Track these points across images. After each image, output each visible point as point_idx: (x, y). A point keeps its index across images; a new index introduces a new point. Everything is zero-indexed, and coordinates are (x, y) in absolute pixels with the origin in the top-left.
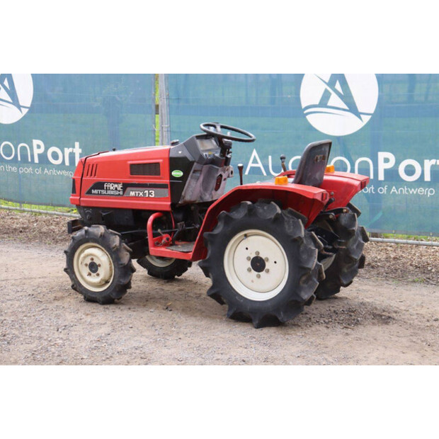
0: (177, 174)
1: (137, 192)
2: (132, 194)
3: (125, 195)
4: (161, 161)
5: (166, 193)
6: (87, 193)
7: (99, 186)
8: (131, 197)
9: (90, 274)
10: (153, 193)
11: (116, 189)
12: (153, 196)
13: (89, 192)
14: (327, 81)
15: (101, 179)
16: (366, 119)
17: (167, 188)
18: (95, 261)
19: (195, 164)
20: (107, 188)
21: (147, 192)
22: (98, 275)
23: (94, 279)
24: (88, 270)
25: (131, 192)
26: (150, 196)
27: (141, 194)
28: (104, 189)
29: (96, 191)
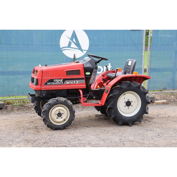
0: (88, 73)
1: (70, 82)
2: (68, 83)
3: (64, 84)
4: (80, 69)
5: (84, 81)
6: (45, 84)
7: (52, 81)
8: (67, 84)
9: (57, 118)
10: (77, 82)
11: (60, 82)
12: (78, 83)
13: (46, 84)
15: (52, 78)
17: (84, 79)
18: (60, 112)
19: (94, 69)
20: (55, 81)
21: (75, 82)
22: (62, 118)
23: (60, 120)
24: (57, 116)
25: (67, 82)
26: (76, 83)
27: (72, 83)
28: (53, 82)
29: (49, 83)
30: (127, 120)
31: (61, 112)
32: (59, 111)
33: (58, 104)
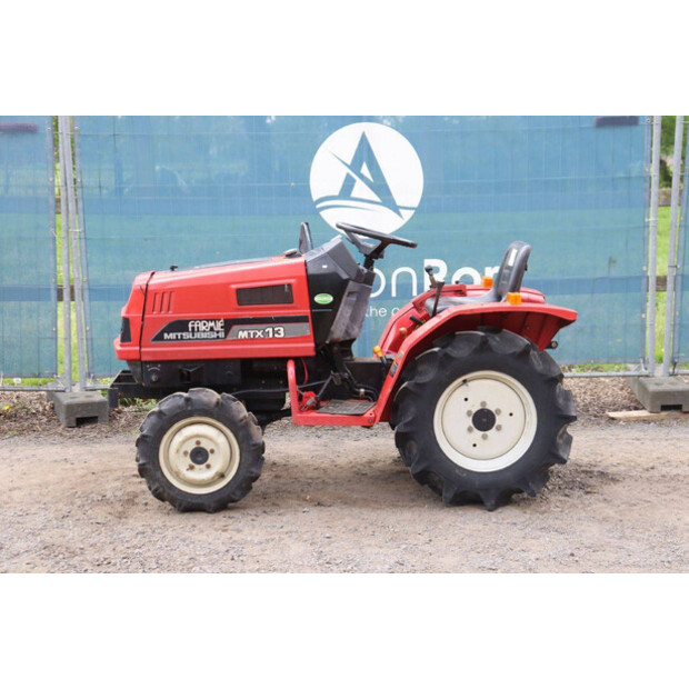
0: (324, 299)
1: (252, 332)
2: (243, 335)
3: (229, 338)
4: (292, 281)
5: (306, 329)
6: (154, 340)
7: (181, 326)
8: (241, 340)
9: (191, 468)
10: (281, 331)
11: (212, 329)
12: (282, 335)
13: (160, 337)
14: (349, 162)
15: (182, 316)
16: (408, 215)
17: (307, 321)
18: (202, 445)
19: (351, 283)
20: (193, 328)
21: (271, 330)
22: (208, 466)
23: (201, 474)
24: (188, 461)
25: (240, 333)
26: (276, 335)
27: (259, 334)
28: (188, 331)
29: (172, 336)
30: (477, 483)
31: (206, 445)
32: (198, 443)
33: (190, 415)
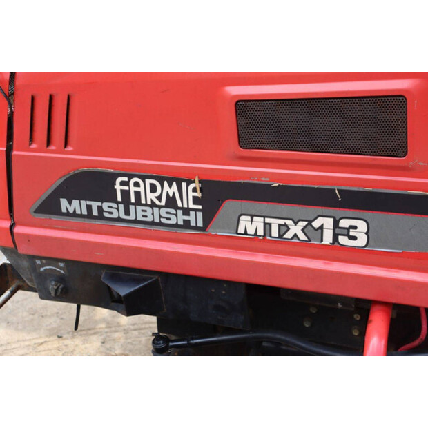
1: (275, 223)
2: (251, 225)
3: (212, 231)
6: (39, 210)
10: (359, 231)
12: (361, 241)
13: (50, 207)
15: (98, 161)
20: (126, 194)
21: (328, 223)
25: (245, 221)
26: (343, 240)
27: (296, 230)
29: (78, 206)
